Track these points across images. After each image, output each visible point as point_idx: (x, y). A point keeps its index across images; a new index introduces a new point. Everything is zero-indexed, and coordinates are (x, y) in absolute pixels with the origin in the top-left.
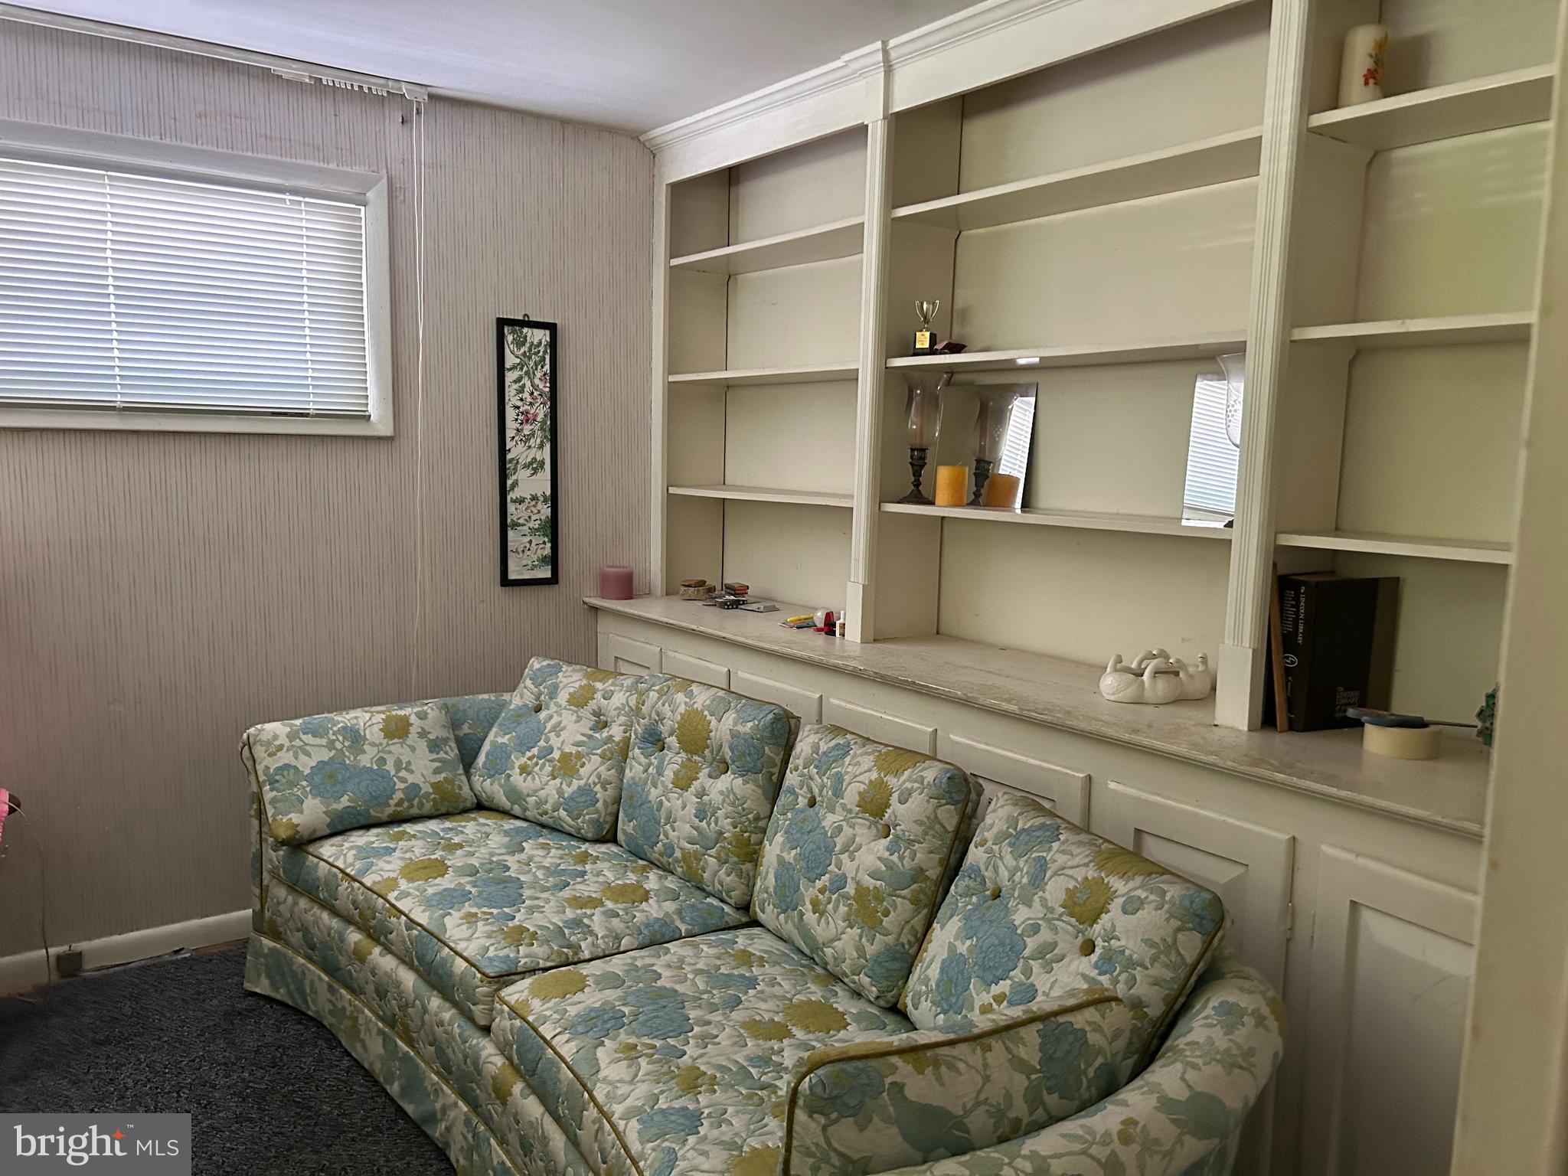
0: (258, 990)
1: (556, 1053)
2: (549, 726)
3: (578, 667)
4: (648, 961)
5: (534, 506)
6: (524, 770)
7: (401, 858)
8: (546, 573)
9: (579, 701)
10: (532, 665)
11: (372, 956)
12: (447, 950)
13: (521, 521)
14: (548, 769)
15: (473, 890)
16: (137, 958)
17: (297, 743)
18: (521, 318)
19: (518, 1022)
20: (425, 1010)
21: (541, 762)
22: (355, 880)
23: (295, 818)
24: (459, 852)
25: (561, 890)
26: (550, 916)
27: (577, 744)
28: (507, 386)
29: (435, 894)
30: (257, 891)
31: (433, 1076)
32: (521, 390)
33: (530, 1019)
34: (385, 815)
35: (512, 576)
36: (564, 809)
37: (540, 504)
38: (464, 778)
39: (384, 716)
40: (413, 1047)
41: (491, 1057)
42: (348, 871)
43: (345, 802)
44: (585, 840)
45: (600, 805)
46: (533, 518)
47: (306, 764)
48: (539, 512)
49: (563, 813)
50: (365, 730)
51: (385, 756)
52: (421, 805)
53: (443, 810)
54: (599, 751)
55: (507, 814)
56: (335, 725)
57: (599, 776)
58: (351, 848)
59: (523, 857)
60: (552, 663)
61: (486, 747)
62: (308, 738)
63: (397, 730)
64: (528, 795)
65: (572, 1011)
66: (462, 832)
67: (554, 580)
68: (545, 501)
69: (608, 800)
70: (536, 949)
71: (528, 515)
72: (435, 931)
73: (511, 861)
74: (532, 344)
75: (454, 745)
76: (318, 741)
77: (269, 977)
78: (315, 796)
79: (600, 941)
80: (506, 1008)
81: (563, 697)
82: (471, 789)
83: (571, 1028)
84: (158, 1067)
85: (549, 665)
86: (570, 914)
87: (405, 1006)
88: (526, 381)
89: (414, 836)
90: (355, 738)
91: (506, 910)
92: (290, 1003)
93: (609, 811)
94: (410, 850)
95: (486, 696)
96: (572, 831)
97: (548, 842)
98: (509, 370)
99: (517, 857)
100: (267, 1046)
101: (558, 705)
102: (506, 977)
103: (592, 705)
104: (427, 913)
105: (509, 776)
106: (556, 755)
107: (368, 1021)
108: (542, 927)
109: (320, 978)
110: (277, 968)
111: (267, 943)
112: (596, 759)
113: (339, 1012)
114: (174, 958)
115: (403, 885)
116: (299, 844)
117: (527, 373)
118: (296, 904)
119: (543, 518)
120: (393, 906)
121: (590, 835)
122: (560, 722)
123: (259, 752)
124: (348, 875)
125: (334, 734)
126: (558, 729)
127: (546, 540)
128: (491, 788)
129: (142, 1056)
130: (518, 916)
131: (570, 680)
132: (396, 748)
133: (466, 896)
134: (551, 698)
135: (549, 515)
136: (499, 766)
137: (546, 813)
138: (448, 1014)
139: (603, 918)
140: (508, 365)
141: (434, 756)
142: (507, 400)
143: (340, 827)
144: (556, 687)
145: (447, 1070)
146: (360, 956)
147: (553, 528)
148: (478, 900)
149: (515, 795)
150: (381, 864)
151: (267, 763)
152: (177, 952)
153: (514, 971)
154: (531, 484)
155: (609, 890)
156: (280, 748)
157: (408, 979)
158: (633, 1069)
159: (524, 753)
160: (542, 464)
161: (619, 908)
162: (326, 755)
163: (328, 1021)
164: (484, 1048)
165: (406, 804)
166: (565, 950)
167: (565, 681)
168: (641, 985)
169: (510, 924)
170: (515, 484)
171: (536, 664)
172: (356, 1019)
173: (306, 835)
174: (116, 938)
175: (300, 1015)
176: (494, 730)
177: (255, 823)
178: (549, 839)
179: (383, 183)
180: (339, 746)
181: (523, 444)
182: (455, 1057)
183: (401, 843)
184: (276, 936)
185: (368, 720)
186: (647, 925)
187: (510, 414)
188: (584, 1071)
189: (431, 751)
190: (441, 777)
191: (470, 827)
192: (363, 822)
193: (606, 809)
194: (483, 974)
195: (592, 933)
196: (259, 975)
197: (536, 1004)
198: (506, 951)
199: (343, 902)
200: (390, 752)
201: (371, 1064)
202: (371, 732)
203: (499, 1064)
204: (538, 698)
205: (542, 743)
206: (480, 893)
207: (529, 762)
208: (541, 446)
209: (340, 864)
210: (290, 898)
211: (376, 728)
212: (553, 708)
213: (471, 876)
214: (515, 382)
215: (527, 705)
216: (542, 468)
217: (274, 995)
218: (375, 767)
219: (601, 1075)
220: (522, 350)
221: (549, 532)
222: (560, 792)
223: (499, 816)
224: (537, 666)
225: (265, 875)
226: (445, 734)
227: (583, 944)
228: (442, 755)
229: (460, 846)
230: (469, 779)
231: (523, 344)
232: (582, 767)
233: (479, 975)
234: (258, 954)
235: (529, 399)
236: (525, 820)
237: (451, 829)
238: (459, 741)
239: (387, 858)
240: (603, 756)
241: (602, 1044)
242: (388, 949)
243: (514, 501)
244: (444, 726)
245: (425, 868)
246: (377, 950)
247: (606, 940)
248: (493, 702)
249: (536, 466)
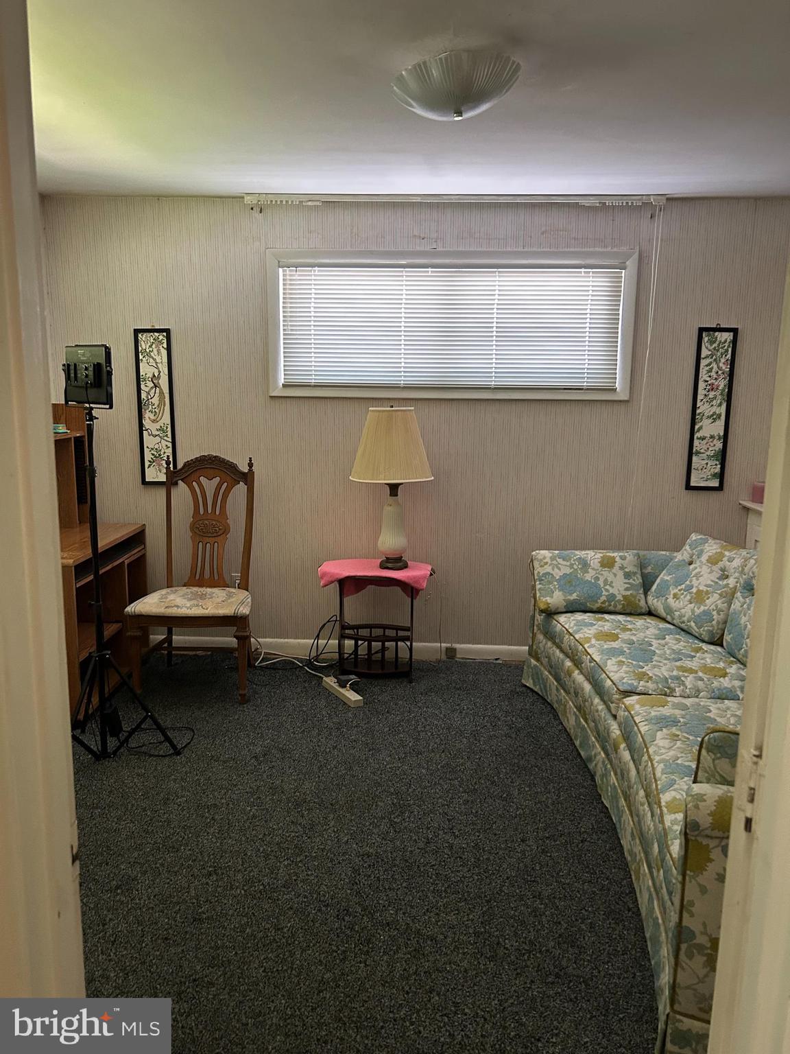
0: (528, 685)
1: (639, 729)
2: (694, 573)
3: (719, 541)
4: (708, 704)
5: (712, 442)
6: (675, 596)
7: (596, 629)
8: (715, 483)
9: (713, 561)
10: (692, 538)
11: (575, 674)
12: (605, 675)
13: (702, 451)
14: (688, 597)
15: (627, 651)
16: (479, 658)
17: (554, 562)
18: (715, 326)
19: (626, 713)
20: (592, 704)
21: (685, 593)
22: (572, 635)
23: (549, 600)
24: (629, 632)
25: (676, 661)
26: (663, 672)
27: (706, 586)
28: (701, 368)
29: (607, 649)
30: (531, 635)
31: (593, 738)
32: (710, 371)
33: (632, 712)
34: (595, 607)
35: (692, 484)
36: (694, 622)
37: (715, 442)
38: (642, 596)
39: (602, 555)
40: (586, 722)
41: (615, 731)
42: (570, 630)
43: (574, 596)
44: (703, 641)
45: (714, 622)
46: (710, 449)
47: (557, 574)
48: (714, 445)
49: (693, 624)
50: (591, 560)
51: (599, 576)
52: (615, 606)
53: (628, 611)
54: (719, 592)
55: (664, 620)
56: (575, 556)
57: (717, 606)
58: (573, 620)
59: (663, 642)
60: (704, 537)
61: (658, 581)
62: (560, 561)
63: (608, 564)
64: (676, 611)
65: (653, 714)
66: (634, 624)
67: (720, 488)
68: (719, 439)
69: (720, 620)
70: (650, 685)
71: (707, 447)
72: (601, 665)
73: (655, 643)
74: (720, 342)
75: (639, 577)
76: (565, 563)
77: (533, 679)
78: (560, 591)
79: (687, 690)
80: (623, 706)
81: (704, 558)
82: (647, 603)
83: (648, 720)
84: (478, 705)
85: (701, 538)
86: (675, 673)
87: (585, 701)
88: (714, 365)
89: (608, 621)
90: (585, 565)
91: (641, 663)
92: (540, 693)
93: (720, 627)
94: (603, 626)
95: (664, 553)
96: (697, 635)
97: (681, 637)
98: (703, 359)
99: (660, 641)
100: (526, 709)
101: (701, 562)
102: (628, 693)
103: (721, 564)
104: (600, 656)
105: (667, 598)
106: (694, 590)
107: (570, 708)
108: (656, 675)
109: (553, 683)
110: (537, 676)
111: (533, 662)
112: (716, 596)
113: (559, 702)
114: (495, 662)
115: (593, 641)
116: (550, 613)
117: (715, 360)
118: (546, 644)
119: (717, 449)
120: (585, 650)
121: (706, 639)
122: (700, 572)
123: (536, 564)
124: (569, 632)
125: (574, 561)
126: (698, 576)
127: (718, 463)
128: (656, 603)
129: (472, 699)
130: (646, 667)
131: (711, 548)
132: (606, 574)
133: (622, 653)
134: (698, 558)
135: (721, 448)
136: (661, 594)
137: (683, 622)
138: (601, 707)
139: (693, 679)
140: (703, 356)
141: (627, 581)
142: (700, 377)
143: (571, 609)
144: (702, 551)
145: (599, 736)
146: (569, 674)
147: (722, 456)
148: (628, 656)
149: (669, 610)
150: (586, 630)
151: (539, 570)
152: (496, 659)
153: (634, 691)
154: (710, 429)
155: (705, 669)
156: (546, 563)
157: (587, 687)
158: (672, 744)
159: (677, 587)
160: (719, 416)
161: (705, 677)
162: (568, 571)
163: (555, 705)
164: (613, 725)
165: (607, 604)
166: (666, 689)
167: (708, 549)
168: (697, 713)
169: (640, 670)
170: (700, 428)
171: (694, 537)
172: (566, 706)
173: (553, 610)
174: (470, 646)
175: (544, 700)
176: (664, 572)
177: (533, 600)
178: (682, 636)
179: (636, 256)
180: (575, 567)
181: (708, 404)
182: (601, 728)
183: (600, 622)
184: (538, 659)
185: (593, 557)
186: (719, 689)
187: (701, 385)
188: (647, 739)
189: (625, 578)
190: (629, 593)
191: (640, 622)
192: (583, 608)
193: (718, 626)
194: (618, 689)
195: (684, 685)
196: (529, 677)
197: (637, 707)
198: (633, 681)
199: (565, 646)
200: (602, 574)
201: (570, 729)
202: (594, 562)
203: (618, 734)
204: (691, 557)
205: (688, 583)
206: (630, 653)
207: (679, 592)
208: (720, 405)
209: (567, 626)
210: (544, 640)
211: (596, 561)
212: (698, 564)
213: (629, 644)
214: (707, 366)
215: (684, 560)
216: (719, 418)
217: (534, 688)
218: (593, 581)
219: (655, 743)
220: (713, 346)
221: (720, 458)
222: (693, 611)
223: (659, 620)
224: (694, 538)
225: (535, 627)
226: (635, 570)
227: (677, 689)
228: (631, 581)
229: (631, 630)
230: (646, 598)
231: (715, 342)
232: (708, 599)
233: (615, 689)
234: (529, 666)
235: (715, 376)
236: (674, 625)
237: (629, 621)
238: (644, 576)
239: (590, 628)
240: (721, 595)
241: (662, 730)
242: (581, 673)
243: (698, 438)
244: (635, 566)
245: (607, 636)
246: (577, 672)
247: (691, 690)
248: (668, 556)
249: (715, 417)
